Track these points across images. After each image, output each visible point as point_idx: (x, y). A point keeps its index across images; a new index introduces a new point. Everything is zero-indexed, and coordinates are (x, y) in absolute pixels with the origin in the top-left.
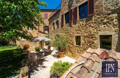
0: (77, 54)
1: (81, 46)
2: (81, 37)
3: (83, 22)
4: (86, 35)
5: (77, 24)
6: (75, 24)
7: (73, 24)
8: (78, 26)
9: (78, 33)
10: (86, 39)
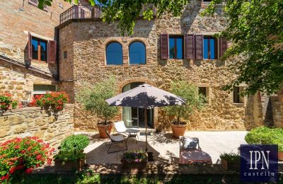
0: (202, 119)
1: (210, 104)
2: (210, 89)
3: (213, 64)
4: (217, 85)
5: (201, 66)
6: (198, 65)
7: (194, 63)
8: (204, 70)
9: (204, 82)
10: (218, 92)
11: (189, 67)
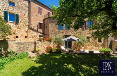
0: (88, 46)
5: (88, 30)
11: (83, 31)
